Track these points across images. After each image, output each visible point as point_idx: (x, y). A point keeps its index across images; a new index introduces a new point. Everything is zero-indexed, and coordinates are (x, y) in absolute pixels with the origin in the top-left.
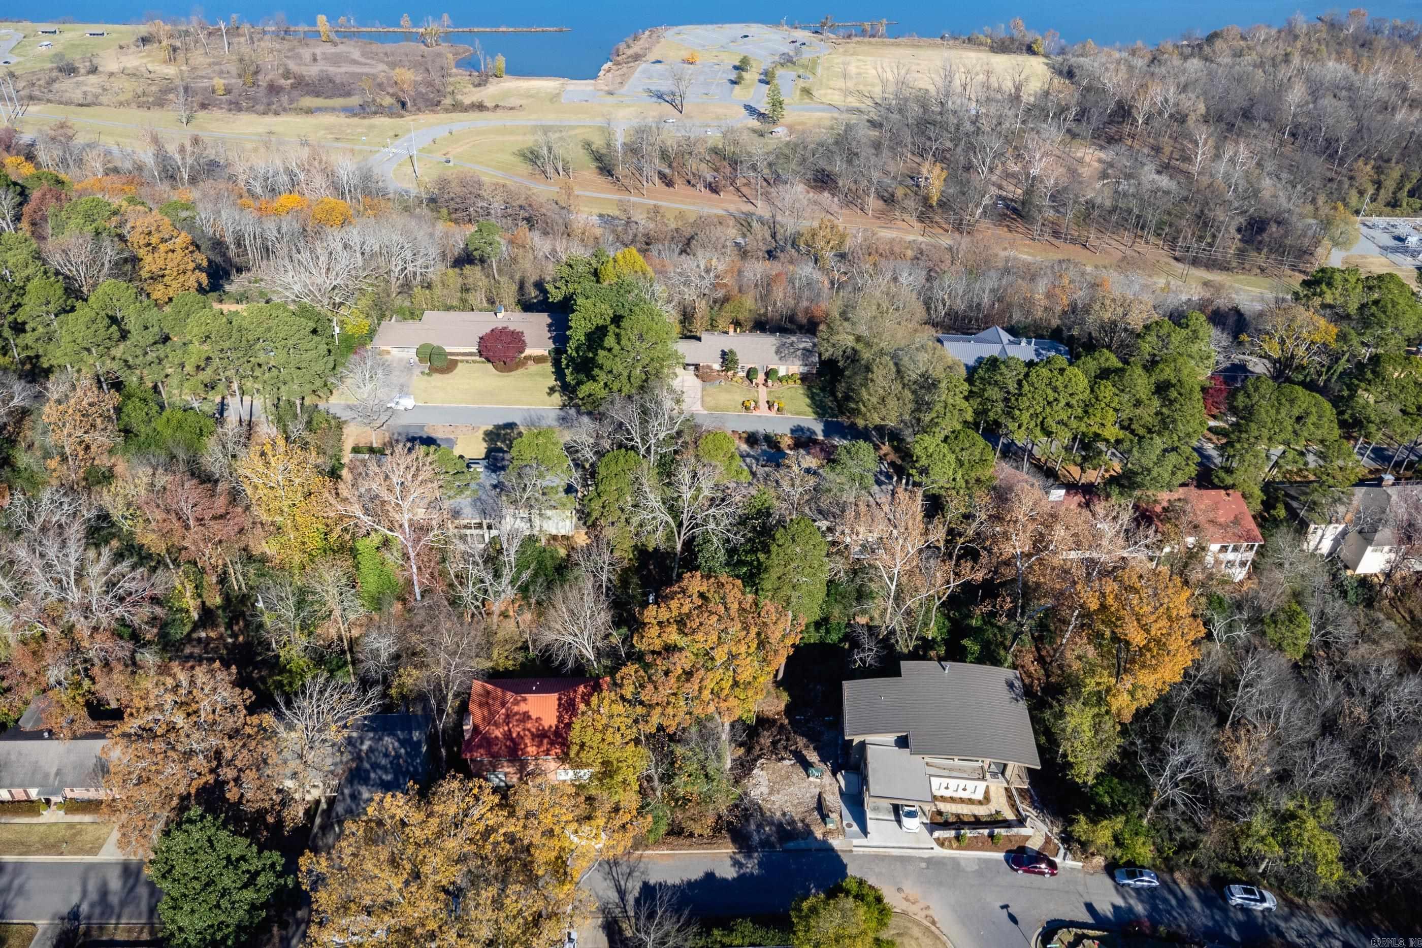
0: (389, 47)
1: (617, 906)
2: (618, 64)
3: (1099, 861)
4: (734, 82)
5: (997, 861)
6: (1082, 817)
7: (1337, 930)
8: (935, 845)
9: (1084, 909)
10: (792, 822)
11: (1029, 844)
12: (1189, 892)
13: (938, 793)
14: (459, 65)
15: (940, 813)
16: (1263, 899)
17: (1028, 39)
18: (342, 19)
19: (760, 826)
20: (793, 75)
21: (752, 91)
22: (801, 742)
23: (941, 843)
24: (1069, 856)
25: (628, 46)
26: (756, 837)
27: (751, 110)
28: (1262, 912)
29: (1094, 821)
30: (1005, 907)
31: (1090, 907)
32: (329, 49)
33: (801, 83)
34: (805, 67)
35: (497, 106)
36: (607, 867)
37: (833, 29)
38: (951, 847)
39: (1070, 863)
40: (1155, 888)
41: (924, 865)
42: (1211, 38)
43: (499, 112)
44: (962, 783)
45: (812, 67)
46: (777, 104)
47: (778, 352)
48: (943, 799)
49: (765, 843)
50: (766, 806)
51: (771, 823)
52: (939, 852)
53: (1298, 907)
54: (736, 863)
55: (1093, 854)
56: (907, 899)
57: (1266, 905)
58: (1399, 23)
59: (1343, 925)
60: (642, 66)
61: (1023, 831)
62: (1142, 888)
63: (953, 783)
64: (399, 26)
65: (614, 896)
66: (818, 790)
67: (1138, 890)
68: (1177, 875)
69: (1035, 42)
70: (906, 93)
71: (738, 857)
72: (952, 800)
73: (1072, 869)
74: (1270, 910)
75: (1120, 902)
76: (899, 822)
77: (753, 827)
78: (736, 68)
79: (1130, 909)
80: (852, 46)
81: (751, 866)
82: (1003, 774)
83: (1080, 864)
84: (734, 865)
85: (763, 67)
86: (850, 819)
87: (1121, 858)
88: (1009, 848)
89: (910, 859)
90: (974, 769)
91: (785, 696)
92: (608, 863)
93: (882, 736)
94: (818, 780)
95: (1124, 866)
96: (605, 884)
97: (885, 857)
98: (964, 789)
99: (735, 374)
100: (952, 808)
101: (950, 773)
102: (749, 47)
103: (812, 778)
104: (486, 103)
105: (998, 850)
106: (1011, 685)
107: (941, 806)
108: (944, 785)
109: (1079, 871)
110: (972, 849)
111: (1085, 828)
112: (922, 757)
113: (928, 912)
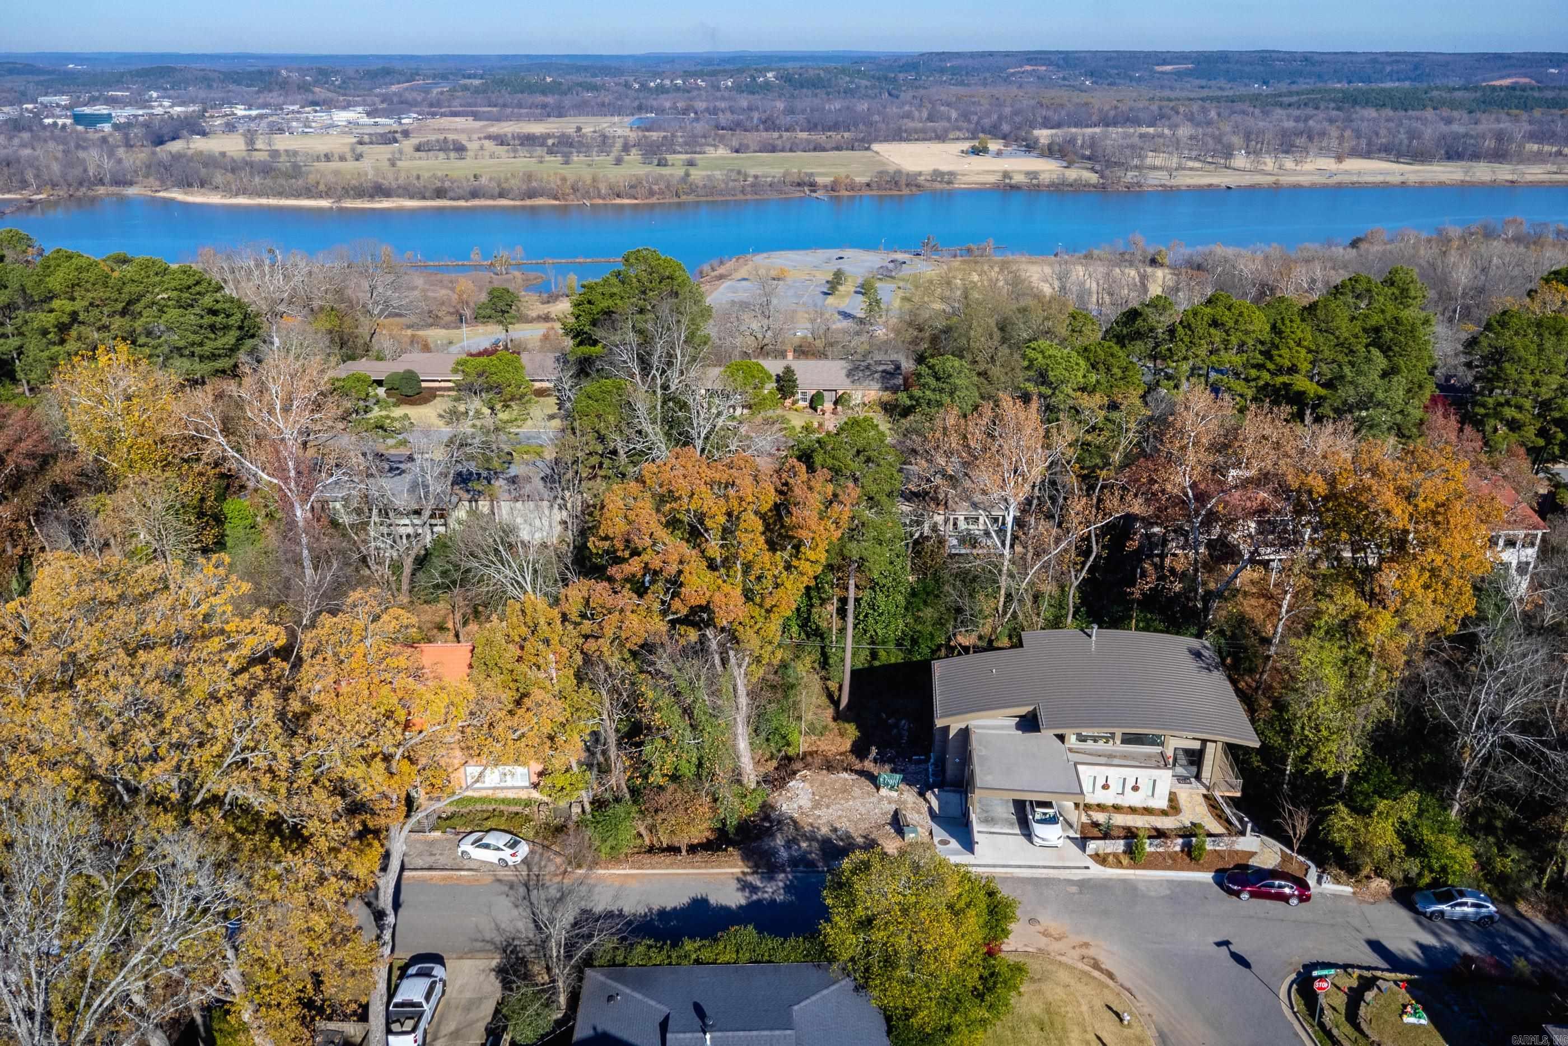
0: (453, 276)
2: (700, 283)
3: (1381, 885)
4: (826, 294)
5: (1200, 884)
6: (1343, 809)
8: (1090, 862)
9: (1368, 950)
10: (849, 836)
11: (1254, 862)
12: (1549, 928)
13: (1091, 799)
15: (1096, 825)
17: (1151, 251)
19: (789, 844)
21: (847, 300)
22: (868, 765)
23: (1101, 859)
24: (1327, 877)
25: (713, 270)
26: (784, 854)
27: (846, 315)
29: (1363, 809)
30: (1226, 943)
31: (1376, 946)
33: (901, 293)
36: (522, 890)
37: (935, 249)
38: (1119, 864)
39: (1329, 887)
40: (1490, 917)
41: (1074, 889)
42: (1356, 243)
44: (1131, 774)
45: (913, 280)
46: (874, 304)
47: (849, 375)
48: (1101, 807)
49: (799, 862)
50: (805, 822)
51: (811, 838)
52: (1097, 871)
54: (745, 886)
55: (1368, 877)
56: (1046, 934)
60: (727, 283)
61: (1240, 844)
62: (1464, 919)
63: (1115, 775)
64: (469, 259)
65: (527, 928)
66: (894, 807)
67: (1459, 924)
68: (1524, 908)
69: (1159, 253)
71: (755, 880)
72: (1117, 808)
73: (1336, 896)
75: (1429, 940)
76: (1028, 834)
77: (779, 841)
78: (828, 282)
79: (1451, 950)
81: (773, 890)
82: (1198, 777)
83: (1348, 890)
84: (743, 889)
85: (860, 281)
86: (946, 836)
87: (1420, 875)
88: (1221, 865)
89: (1048, 882)
90: (1149, 757)
91: (852, 731)
92: (526, 885)
93: (994, 717)
94: (894, 794)
95: (1429, 886)
96: (515, 912)
97: (1005, 879)
98: (1135, 788)
99: (794, 403)
100: (1120, 820)
101: (1109, 760)
102: (845, 266)
103: (884, 791)
104: (553, 316)
105: (1201, 868)
106: (1198, 655)
107: (1100, 817)
108: (1101, 782)
109: (1347, 898)
110: (1156, 867)
111: (1350, 821)
112: (1059, 732)
113: (1084, 951)
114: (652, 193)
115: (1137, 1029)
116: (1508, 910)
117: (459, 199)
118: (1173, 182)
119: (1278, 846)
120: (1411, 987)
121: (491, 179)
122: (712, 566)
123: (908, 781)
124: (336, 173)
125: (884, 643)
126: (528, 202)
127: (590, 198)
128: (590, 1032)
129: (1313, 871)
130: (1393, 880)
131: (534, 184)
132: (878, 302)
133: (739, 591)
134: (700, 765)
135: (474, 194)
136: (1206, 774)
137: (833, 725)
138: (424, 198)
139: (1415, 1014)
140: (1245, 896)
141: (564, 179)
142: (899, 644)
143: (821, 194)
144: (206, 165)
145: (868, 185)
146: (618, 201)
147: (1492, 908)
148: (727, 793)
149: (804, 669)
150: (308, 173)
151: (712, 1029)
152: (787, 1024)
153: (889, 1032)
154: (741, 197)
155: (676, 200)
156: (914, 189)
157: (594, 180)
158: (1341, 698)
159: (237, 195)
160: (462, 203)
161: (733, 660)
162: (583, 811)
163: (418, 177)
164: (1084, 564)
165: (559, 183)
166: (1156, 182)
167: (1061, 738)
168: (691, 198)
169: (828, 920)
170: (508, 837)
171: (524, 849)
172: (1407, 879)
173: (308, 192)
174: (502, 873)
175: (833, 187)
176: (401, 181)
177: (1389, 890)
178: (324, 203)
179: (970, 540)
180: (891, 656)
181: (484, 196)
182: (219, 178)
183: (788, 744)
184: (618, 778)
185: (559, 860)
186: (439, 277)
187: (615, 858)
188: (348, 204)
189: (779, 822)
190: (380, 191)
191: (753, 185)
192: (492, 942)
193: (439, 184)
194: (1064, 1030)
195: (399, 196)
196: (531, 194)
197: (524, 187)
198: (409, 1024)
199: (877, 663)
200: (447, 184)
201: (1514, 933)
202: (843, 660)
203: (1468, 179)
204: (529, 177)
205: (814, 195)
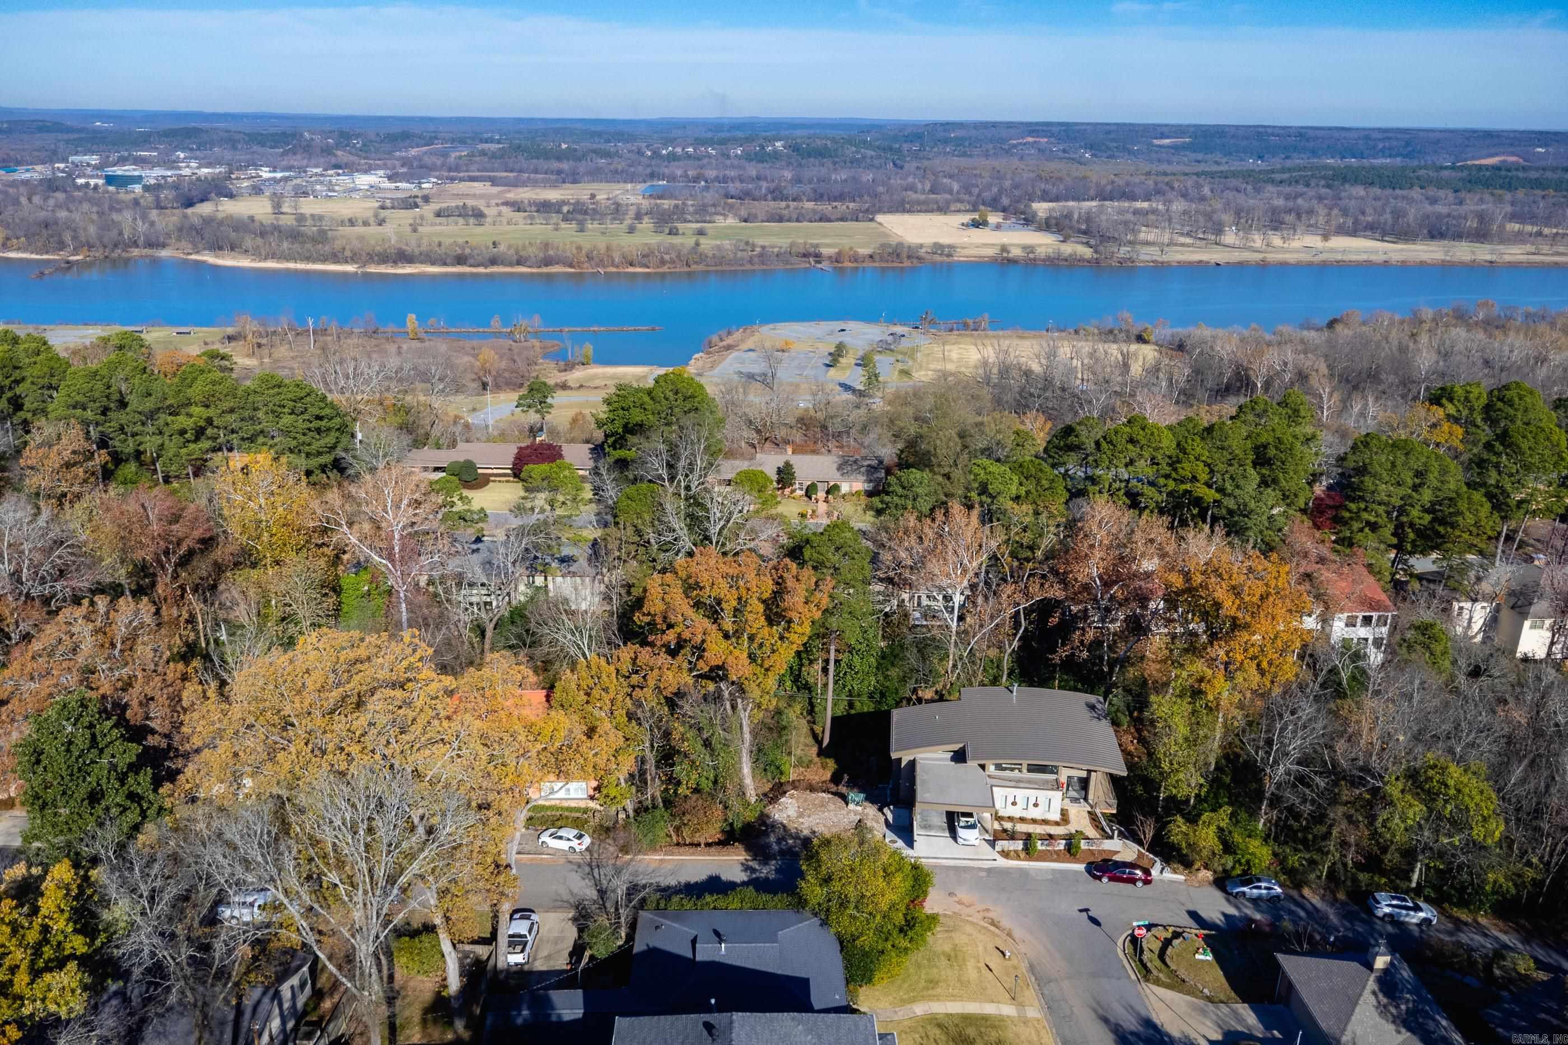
0: (475, 343)
1: (595, 902)
2: (708, 353)
3: (1208, 875)
4: (828, 366)
5: (1076, 872)
6: (1180, 819)
7: (1520, 946)
8: (998, 857)
9: (1187, 916)
10: (823, 836)
11: (1114, 857)
12: (1322, 906)
13: (1002, 813)
14: (545, 356)
15: (1005, 831)
16: (1417, 908)
17: (1139, 327)
18: (432, 321)
19: (779, 841)
20: (892, 359)
21: (848, 373)
22: (842, 789)
23: (1005, 854)
24: (1167, 869)
25: (721, 340)
26: (775, 847)
27: (846, 387)
28: (1419, 925)
29: (1192, 819)
30: (1087, 910)
31: (1194, 915)
32: (416, 344)
33: (900, 366)
34: (902, 353)
35: (581, 386)
36: (587, 869)
37: (932, 323)
38: (1018, 857)
39: (1168, 875)
40: (1277, 896)
41: (984, 874)
42: (1331, 324)
43: (582, 391)
44: (1032, 794)
45: (911, 353)
46: (873, 378)
47: (839, 468)
48: (1010, 819)
49: (786, 853)
50: (792, 827)
51: (796, 837)
52: (1002, 862)
53: (1466, 924)
54: (747, 868)
55: (1197, 869)
56: (959, 903)
57: (1422, 915)
58: (1532, 309)
59: (1526, 941)
60: (735, 354)
61: (1108, 845)
62: (1259, 897)
63: (1021, 794)
64: (489, 326)
65: (592, 894)
66: (858, 817)
67: (1255, 901)
68: (1306, 892)
69: (1147, 333)
70: (1008, 361)
71: (755, 865)
72: (1022, 820)
73: (1172, 882)
74: (1427, 921)
75: (1232, 911)
76: (954, 837)
77: (772, 839)
78: (830, 354)
79: (1247, 919)
80: (953, 337)
81: (767, 871)
82: (1086, 799)
83: (1182, 878)
84: (746, 870)
85: (861, 353)
86: (895, 838)
87: (1233, 868)
88: (1092, 859)
89: (966, 869)
90: (1047, 782)
91: (831, 764)
92: (590, 865)
93: (935, 752)
94: (859, 808)
95: (1238, 876)
96: (583, 883)
97: (935, 867)
98: (1036, 805)
99: (793, 491)
100: (1022, 828)
101: (1017, 784)
102: (846, 338)
103: (851, 806)
104: (570, 384)
105: (1078, 861)
106: (1092, 707)
107: (1008, 825)
108: (1011, 800)
109: (1180, 883)
110: (1045, 860)
111: (1184, 828)
112: (982, 762)
113: (987, 915)
114: (663, 262)
115: (1015, 962)
116: (1294, 893)
117: (478, 265)
118: (1165, 258)
119: (1136, 847)
120: (1207, 939)
121: (509, 247)
122: (726, 636)
123: (871, 799)
124: (361, 238)
125: (859, 695)
126: (545, 270)
127: (604, 267)
128: (645, 948)
129: (1158, 865)
130: (1215, 872)
131: (551, 252)
132: (876, 376)
133: (745, 655)
134: (715, 782)
135: (493, 262)
136: (1091, 797)
137: (816, 759)
138: (445, 264)
139: (1204, 953)
140: (1105, 880)
141: (579, 248)
142: (871, 696)
143: (824, 265)
144: (236, 229)
145: (871, 257)
146: (631, 270)
147: (1279, 890)
148: (735, 803)
149: (795, 716)
150: (334, 239)
151: (725, 941)
152: (775, 940)
153: (841, 951)
154: (748, 267)
155: (686, 269)
156: (915, 261)
157: (608, 248)
158: (1186, 739)
159: (266, 259)
160: (481, 270)
161: (740, 706)
162: (628, 817)
163: (440, 244)
164: (1015, 635)
165: (575, 251)
166: (1148, 258)
167: (983, 767)
168: (701, 267)
169: (803, 879)
170: (575, 832)
171: (587, 841)
172: (1225, 871)
173: (335, 257)
174: (571, 857)
175: (837, 259)
176: (424, 248)
177: (1211, 878)
178: (350, 268)
179: (929, 614)
180: (865, 706)
181: (503, 263)
182: (248, 242)
183: (782, 773)
184: (655, 789)
185: (612, 849)
186: (461, 343)
187: (653, 848)
188: (372, 269)
189: (773, 826)
190: (403, 257)
191: (761, 255)
192: (567, 902)
193: (459, 251)
194: (964, 960)
195: (421, 262)
196: (548, 262)
197: (541, 255)
198: (519, 948)
199: (853, 712)
200: (467, 251)
201: (1293, 908)
202: (825, 709)
203: (1448, 258)
204: (546, 246)
205: (819, 266)
